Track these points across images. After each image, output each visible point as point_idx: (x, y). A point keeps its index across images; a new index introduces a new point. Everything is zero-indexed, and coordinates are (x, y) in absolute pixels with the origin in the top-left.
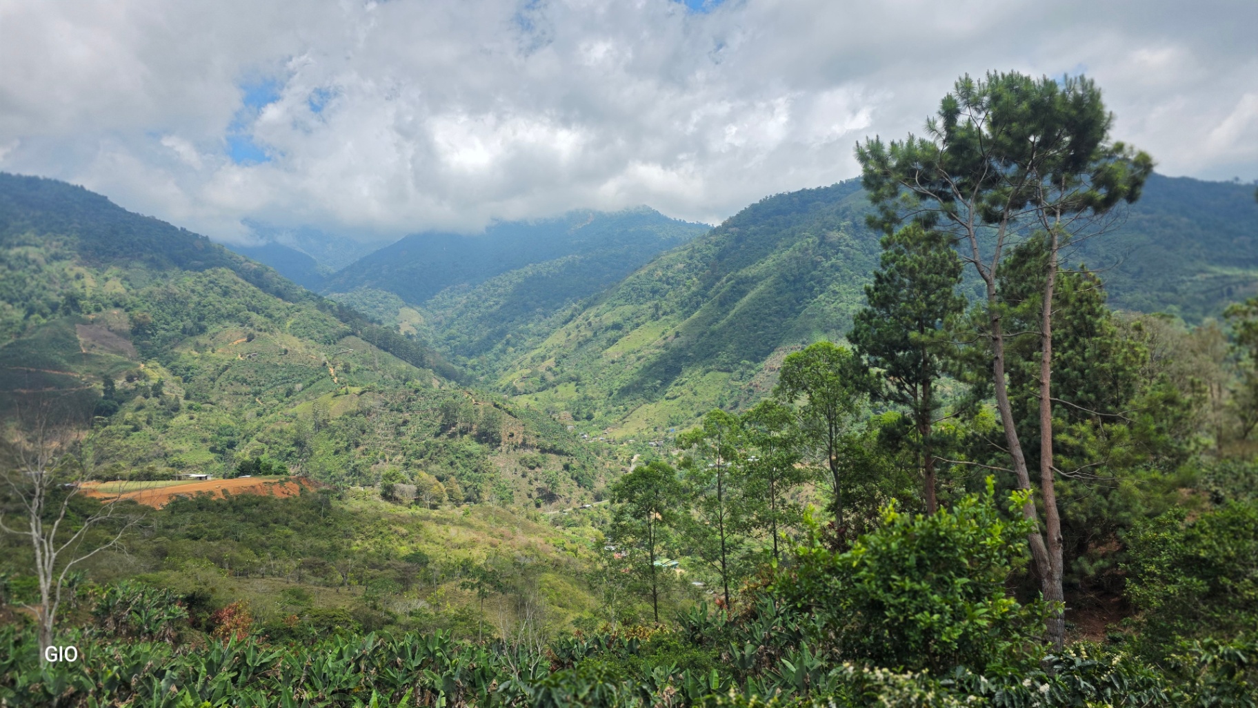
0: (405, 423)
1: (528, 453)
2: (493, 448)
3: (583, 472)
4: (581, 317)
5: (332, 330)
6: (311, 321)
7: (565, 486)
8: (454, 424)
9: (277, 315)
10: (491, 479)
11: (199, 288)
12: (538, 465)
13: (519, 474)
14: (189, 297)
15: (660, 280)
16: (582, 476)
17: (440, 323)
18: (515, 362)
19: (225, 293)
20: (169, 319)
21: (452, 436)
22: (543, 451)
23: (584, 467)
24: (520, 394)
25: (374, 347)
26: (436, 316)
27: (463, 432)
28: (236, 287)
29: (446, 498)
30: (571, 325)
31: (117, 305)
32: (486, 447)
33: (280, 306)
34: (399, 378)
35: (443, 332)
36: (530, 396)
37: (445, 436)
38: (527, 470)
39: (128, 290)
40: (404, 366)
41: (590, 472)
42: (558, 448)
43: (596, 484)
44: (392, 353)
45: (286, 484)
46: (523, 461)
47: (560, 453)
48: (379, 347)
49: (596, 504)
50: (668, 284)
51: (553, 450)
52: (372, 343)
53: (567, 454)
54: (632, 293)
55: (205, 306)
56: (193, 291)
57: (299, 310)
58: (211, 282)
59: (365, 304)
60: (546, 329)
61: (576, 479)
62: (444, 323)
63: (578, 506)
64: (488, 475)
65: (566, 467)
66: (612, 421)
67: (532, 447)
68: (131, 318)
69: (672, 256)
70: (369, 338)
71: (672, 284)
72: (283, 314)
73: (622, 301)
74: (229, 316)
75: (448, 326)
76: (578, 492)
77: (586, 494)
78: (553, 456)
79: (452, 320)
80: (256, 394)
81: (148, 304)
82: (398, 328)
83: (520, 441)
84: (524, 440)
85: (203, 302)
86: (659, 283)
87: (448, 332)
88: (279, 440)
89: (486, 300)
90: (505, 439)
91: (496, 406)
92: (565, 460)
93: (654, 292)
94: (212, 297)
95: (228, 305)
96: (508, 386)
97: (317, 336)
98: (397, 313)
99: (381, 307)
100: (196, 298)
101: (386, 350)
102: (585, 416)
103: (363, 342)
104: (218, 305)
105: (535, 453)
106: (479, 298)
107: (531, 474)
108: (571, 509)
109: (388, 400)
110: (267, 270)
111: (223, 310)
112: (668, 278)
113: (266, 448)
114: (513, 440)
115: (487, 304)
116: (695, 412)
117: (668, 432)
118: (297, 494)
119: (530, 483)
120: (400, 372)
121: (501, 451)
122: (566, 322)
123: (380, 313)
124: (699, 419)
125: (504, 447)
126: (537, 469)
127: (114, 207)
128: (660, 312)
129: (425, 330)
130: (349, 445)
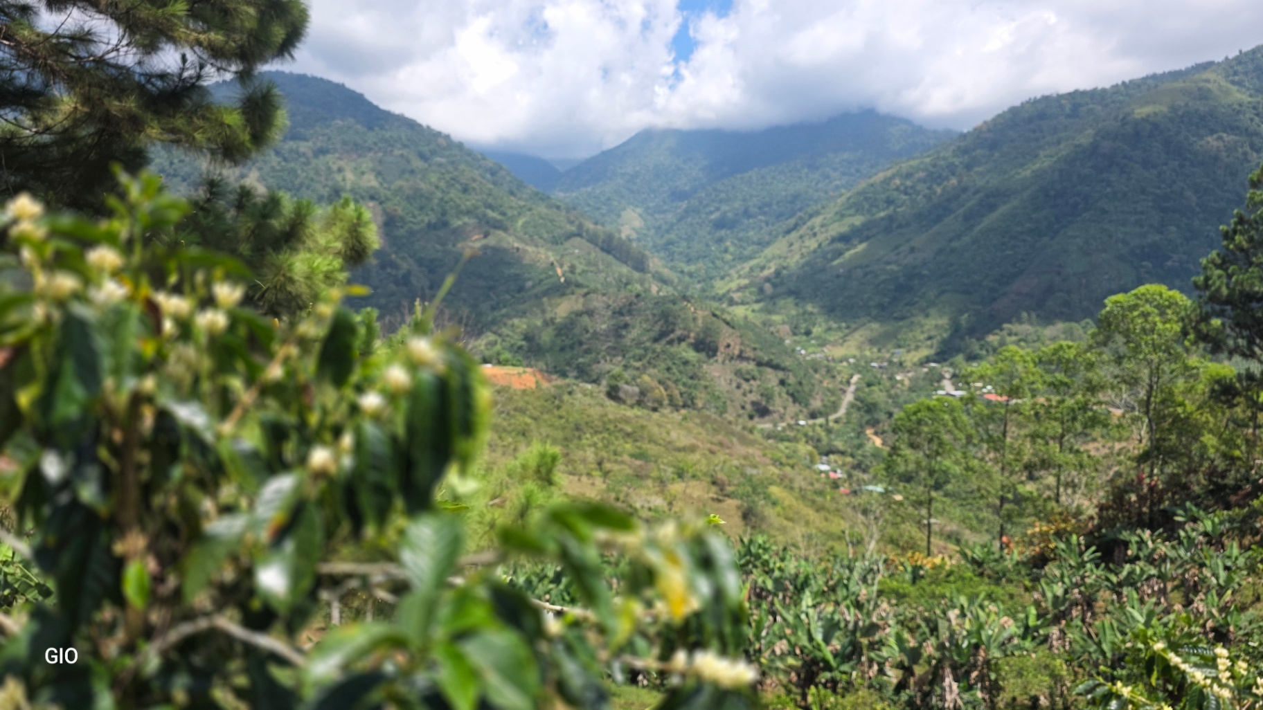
0: (626, 326)
1: (744, 366)
2: (709, 357)
3: (799, 388)
4: (805, 227)
5: (559, 231)
6: (541, 221)
7: (780, 402)
8: (673, 331)
9: (510, 213)
10: (706, 387)
11: (442, 184)
12: (754, 378)
13: (734, 385)
14: (433, 193)
15: (897, 189)
16: (798, 392)
17: (659, 228)
18: (732, 272)
19: (465, 190)
20: (416, 212)
21: (671, 343)
22: (760, 364)
23: (800, 383)
24: (737, 304)
25: (597, 249)
26: (656, 220)
27: (681, 339)
28: (474, 185)
29: (666, 402)
30: (794, 235)
31: (372, 198)
32: (702, 356)
33: (513, 204)
34: (621, 281)
35: (662, 236)
36: (747, 307)
37: (663, 342)
38: (742, 382)
39: (381, 184)
40: (625, 270)
41: (806, 389)
42: (775, 362)
43: (812, 402)
44: (614, 256)
45: (524, 376)
46: (738, 373)
47: (776, 367)
48: (603, 249)
49: (811, 422)
50: (906, 193)
51: (770, 364)
52: (596, 245)
53: (784, 369)
54: (864, 203)
55: (447, 202)
56: (437, 187)
57: (530, 210)
58: (453, 179)
59: (589, 205)
60: (767, 238)
61: (792, 395)
62: (664, 227)
63: (792, 422)
64: (703, 383)
65: (782, 383)
66: (832, 339)
67: (747, 359)
68: (384, 210)
69: (914, 163)
70: (593, 239)
71: (910, 194)
72: (515, 212)
73: (852, 211)
74: (468, 213)
75: (668, 231)
76: (793, 408)
77: (801, 411)
78: (769, 370)
79: (672, 226)
80: (491, 288)
81: (398, 198)
82: (620, 232)
83: (737, 352)
84: (741, 352)
85: (446, 198)
86: (895, 194)
87: (667, 237)
88: (511, 333)
89: (707, 205)
90: (722, 349)
91: (714, 315)
92: (781, 375)
93: (889, 202)
94: (454, 194)
95: (469, 202)
96: (724, 295)
97: (545, 236)
98: (619, 216)
99: (604, 209)
100: (439, 194)
101: (609, 252)
102: (803, 331)
103: (588, 244)
104: (458, 201)
105: (751, 366)
106: (701, 203)
107: (745, 386)
108: (784, 424)
109: (610, 302)
110: (501, 168)
111: (463, 207)
112: (906, 188)
113: (499, 340)
114: (729, 351)
115: (707, 210)
116: (926, 335)
117: (893, 354)
118: (533, 386)
119: (744, 394)
120: (621, 275)
121: (717, 361)
122: (788, 232)
123: (603, 215)
124: (929, 343)
125: (720, 357)
126: (752, 382)
127: (370, 104)
128: (895, 225)
129: (645, 235)
130: (573, 344)
